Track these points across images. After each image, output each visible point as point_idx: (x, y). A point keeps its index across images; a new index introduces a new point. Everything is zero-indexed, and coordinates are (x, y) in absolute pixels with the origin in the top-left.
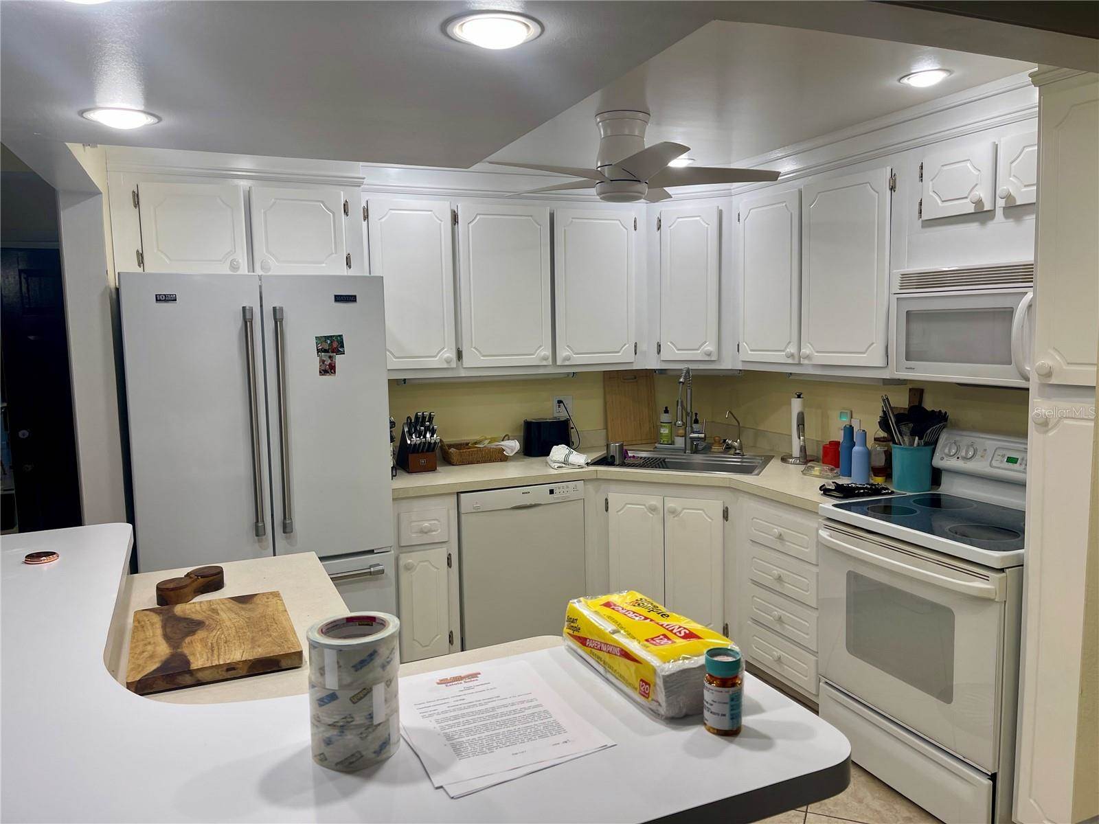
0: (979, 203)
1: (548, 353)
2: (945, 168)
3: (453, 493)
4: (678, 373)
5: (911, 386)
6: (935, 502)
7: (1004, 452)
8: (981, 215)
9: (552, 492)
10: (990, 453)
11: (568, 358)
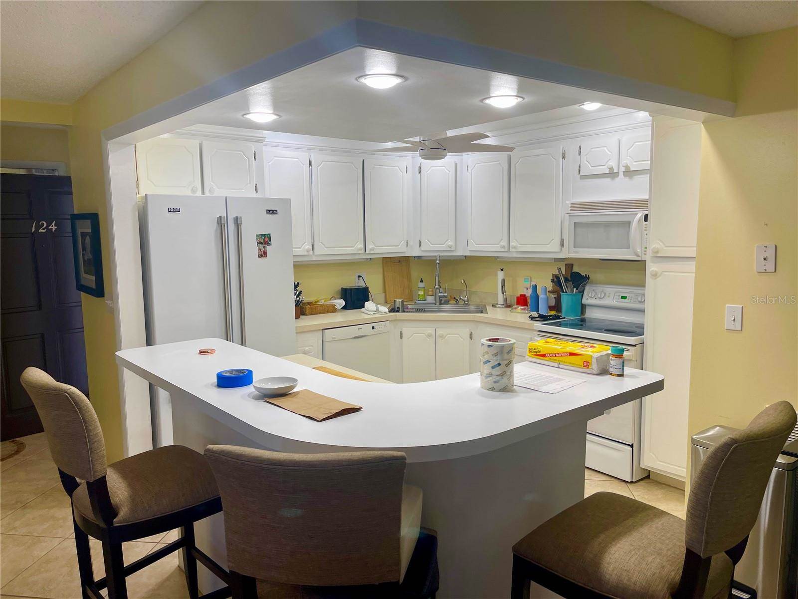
0: (611, 169)
1: (362, 246)
2: (593, 150)
3: (319, 330)
4: (434, 258)
5: (566, 263)
6: (583, 320)
7: (619, 294)
8: (612, 174)
9: (373, 328)
10: (612, 296)
11: (372, 249)
